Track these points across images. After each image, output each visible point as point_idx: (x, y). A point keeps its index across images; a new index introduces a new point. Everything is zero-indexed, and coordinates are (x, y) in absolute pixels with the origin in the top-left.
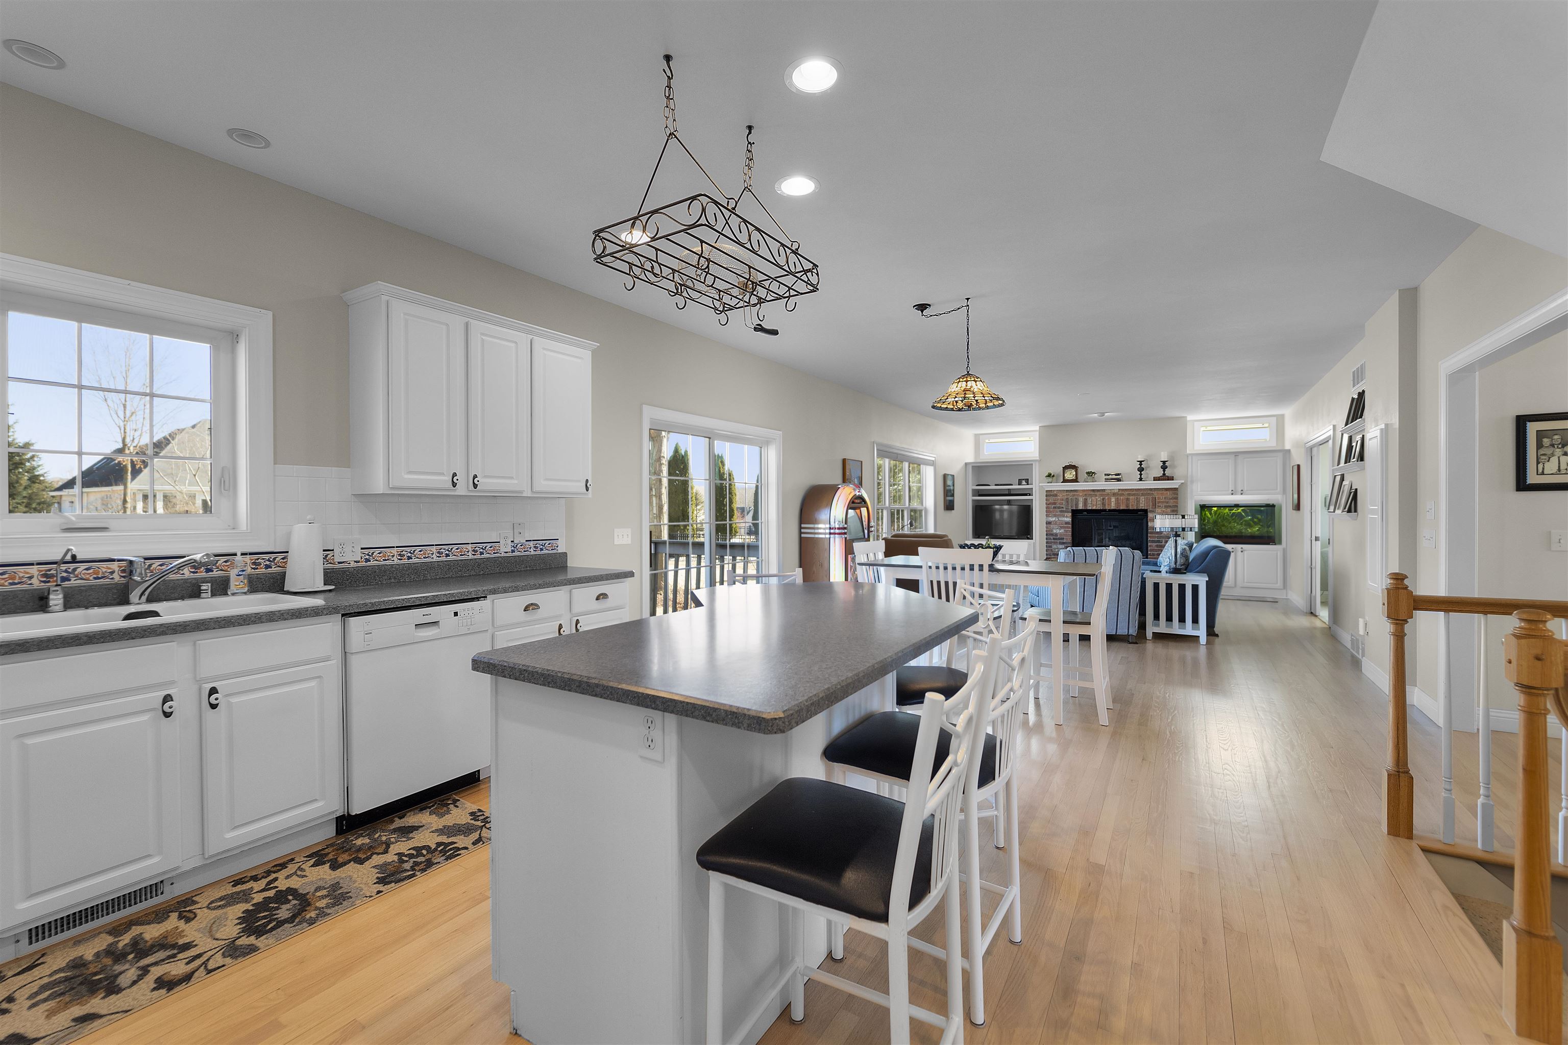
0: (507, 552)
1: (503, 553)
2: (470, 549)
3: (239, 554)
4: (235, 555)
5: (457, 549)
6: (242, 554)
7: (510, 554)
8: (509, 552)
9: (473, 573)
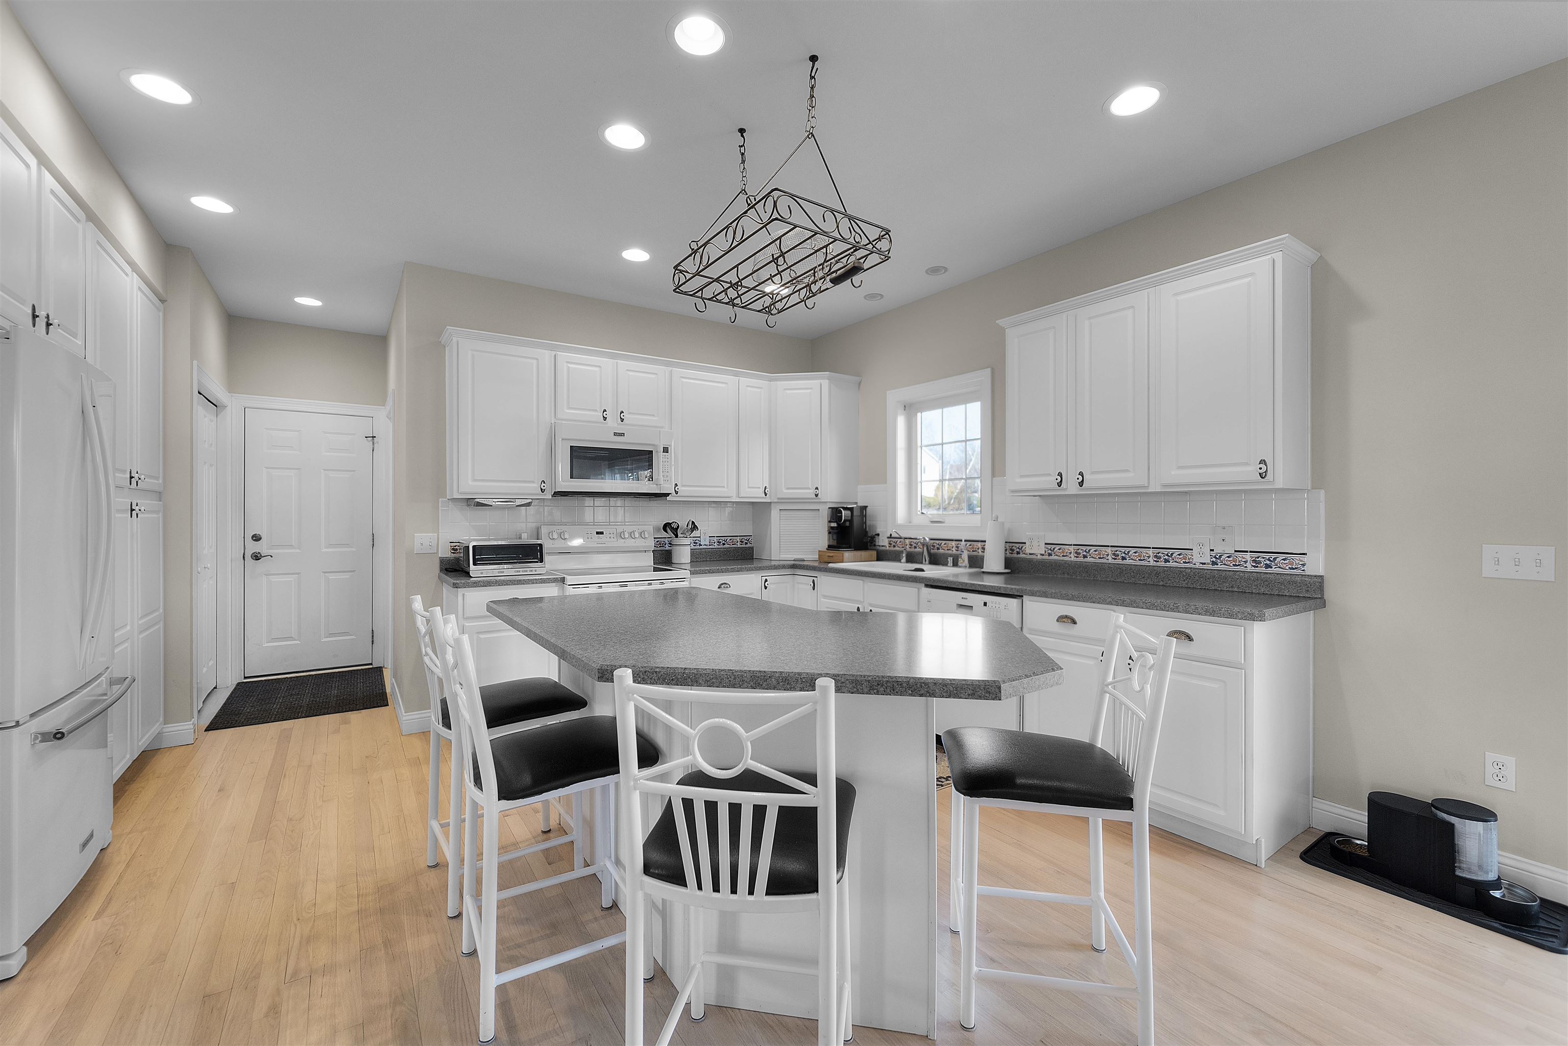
0: (1205, 564)
1: (1198, 564)
2: (1151, 555)
3: (963, 541)
4: (961, 541)
5: (1135, 553)
6: (965, 541)
7: (1210, 567)
8: (1208, 564)
9: (1149, 581)
